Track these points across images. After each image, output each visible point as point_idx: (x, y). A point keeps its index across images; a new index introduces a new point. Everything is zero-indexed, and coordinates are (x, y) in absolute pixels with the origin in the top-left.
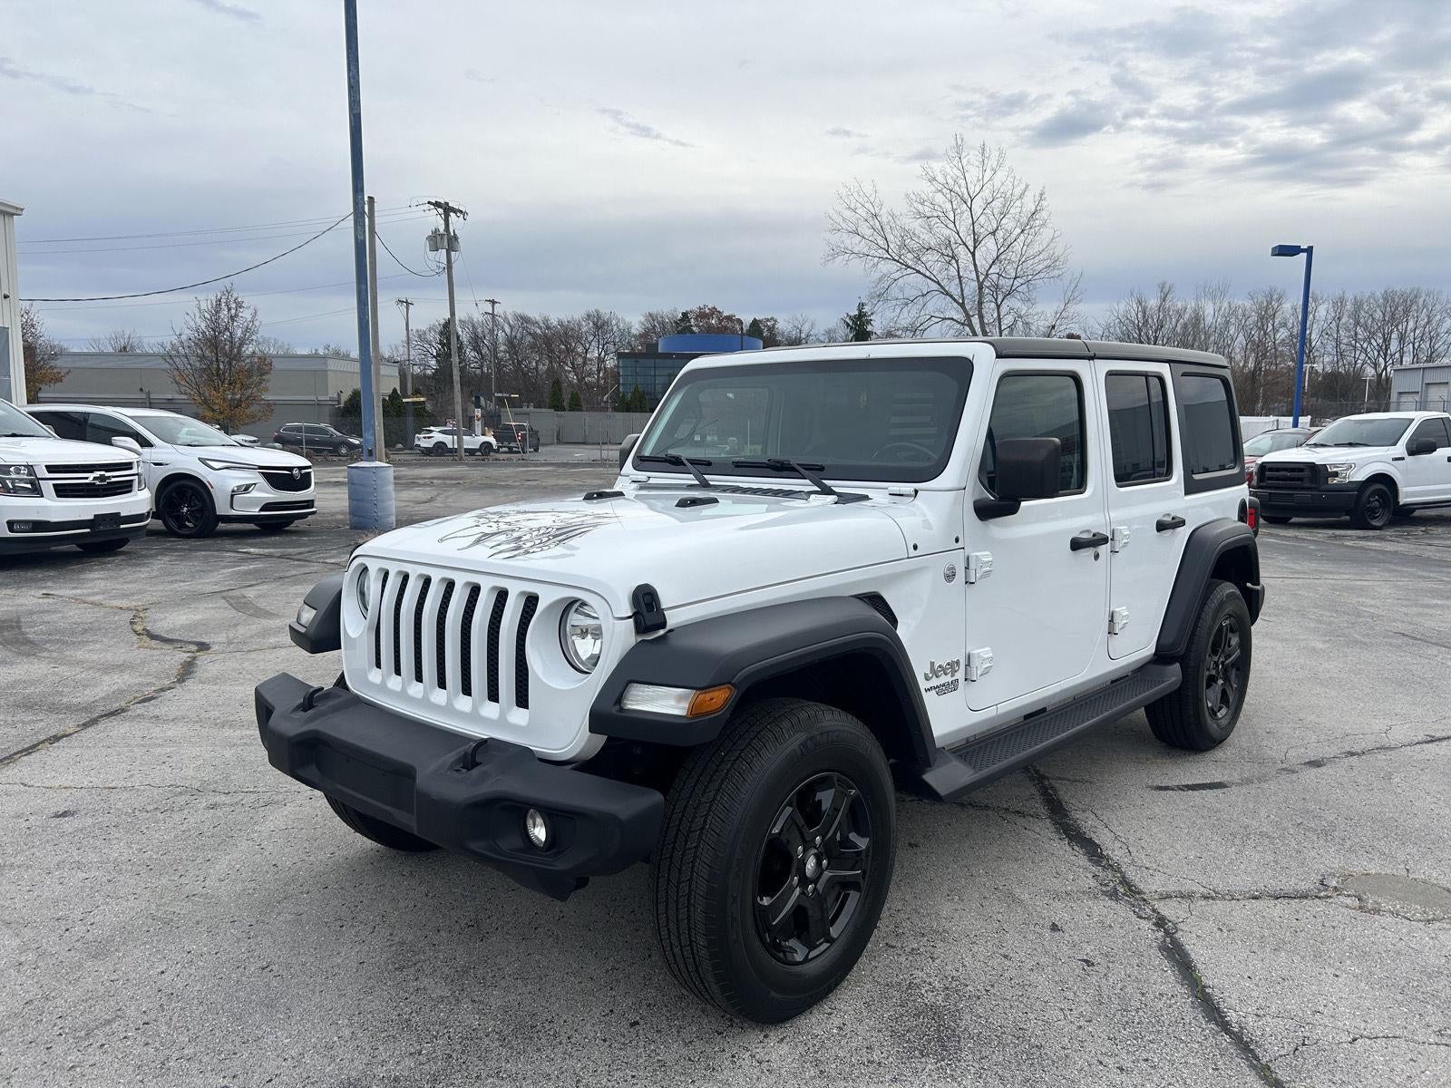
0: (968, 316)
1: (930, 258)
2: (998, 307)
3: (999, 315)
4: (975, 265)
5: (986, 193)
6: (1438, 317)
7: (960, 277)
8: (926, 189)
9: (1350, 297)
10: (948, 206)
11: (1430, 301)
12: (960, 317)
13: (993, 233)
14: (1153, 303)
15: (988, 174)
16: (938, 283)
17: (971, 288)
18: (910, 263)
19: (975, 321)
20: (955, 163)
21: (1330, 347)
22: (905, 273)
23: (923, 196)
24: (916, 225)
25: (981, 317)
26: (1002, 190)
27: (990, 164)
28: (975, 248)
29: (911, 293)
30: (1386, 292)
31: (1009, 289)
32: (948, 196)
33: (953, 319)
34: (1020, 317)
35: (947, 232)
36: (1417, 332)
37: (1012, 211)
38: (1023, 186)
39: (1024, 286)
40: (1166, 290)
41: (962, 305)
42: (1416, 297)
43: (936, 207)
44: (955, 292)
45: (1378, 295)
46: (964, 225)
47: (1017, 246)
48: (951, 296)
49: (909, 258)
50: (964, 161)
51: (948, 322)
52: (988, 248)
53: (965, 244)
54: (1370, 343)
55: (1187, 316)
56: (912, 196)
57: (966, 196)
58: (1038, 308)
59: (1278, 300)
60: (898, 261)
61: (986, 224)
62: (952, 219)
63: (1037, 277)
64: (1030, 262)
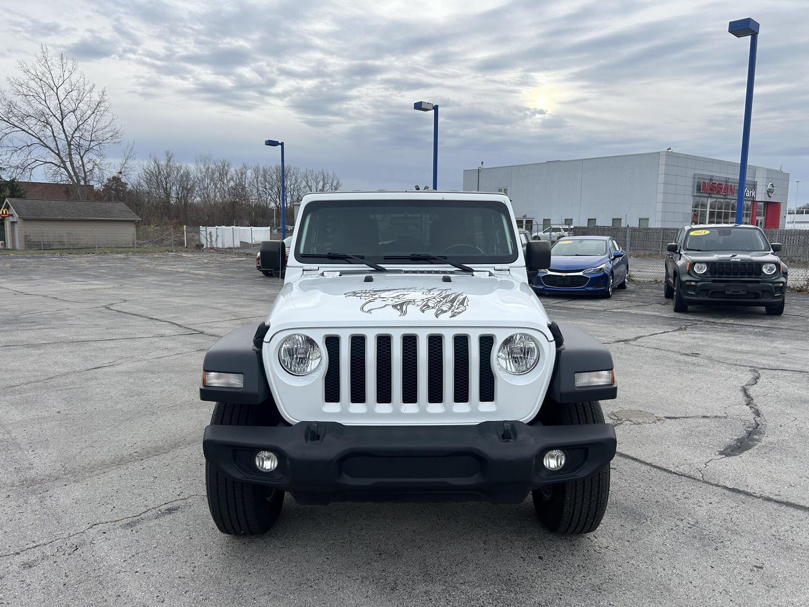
0: (63, 162)
1: (31, 122)
2: (82, 158)
3: (83, 163)
4: (64, 131)
5: (67, 86)
6: (300, 180)
7: (54, 137)
8: (23, 77)
9: (261, 167)
10: (40, 90)
11: (295, 171)
12: (57, 161)
13: (74, 111)
14: (163, 163)
15: (67, 74)
16: (39, 139)
17: (63, 144)
18: (16, 124)
19: (68, 164)
20: (42, 63)
21: (255, 191)
22: (13, 130)
23: (20, 80)
24: (18, 100)
25: (72, 164)
26: (77, 85)
27: (67, 68)
28: (63, 119)
29: (20, 144)
30: (277, 166)
31: (88, 147)
32: (39, 83)
33: (52, 163)
34: (96, 165)
35: (41, 107)
36: (292, 186)
37: (85, 99)
38: (91, 85)
39: (98, 146)
40: (170, 155)
41: (58, 155)
42: (289, 169)
43: (31, 89)
44: (53, 146)
45: (273, 167)
46: (53, 103)
47: (90, 121)
48: (50, 148)
49: (14, 120)
50: (49, 63)
51: (49, 164)
52: (71, 122)
53: (55, 116)
54: (272, 191)
55: (182, 171)
56: (12, 80)
57: (52, 85)
58: (107, 161)
59: (228, 165)
60: (7, 122)
61: (68, 105)
62: (44, 99)
63: (105, 142)
64: (100, 132)
